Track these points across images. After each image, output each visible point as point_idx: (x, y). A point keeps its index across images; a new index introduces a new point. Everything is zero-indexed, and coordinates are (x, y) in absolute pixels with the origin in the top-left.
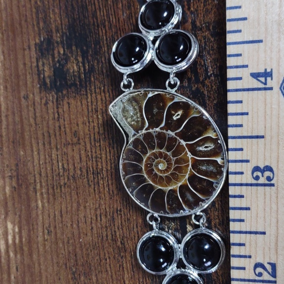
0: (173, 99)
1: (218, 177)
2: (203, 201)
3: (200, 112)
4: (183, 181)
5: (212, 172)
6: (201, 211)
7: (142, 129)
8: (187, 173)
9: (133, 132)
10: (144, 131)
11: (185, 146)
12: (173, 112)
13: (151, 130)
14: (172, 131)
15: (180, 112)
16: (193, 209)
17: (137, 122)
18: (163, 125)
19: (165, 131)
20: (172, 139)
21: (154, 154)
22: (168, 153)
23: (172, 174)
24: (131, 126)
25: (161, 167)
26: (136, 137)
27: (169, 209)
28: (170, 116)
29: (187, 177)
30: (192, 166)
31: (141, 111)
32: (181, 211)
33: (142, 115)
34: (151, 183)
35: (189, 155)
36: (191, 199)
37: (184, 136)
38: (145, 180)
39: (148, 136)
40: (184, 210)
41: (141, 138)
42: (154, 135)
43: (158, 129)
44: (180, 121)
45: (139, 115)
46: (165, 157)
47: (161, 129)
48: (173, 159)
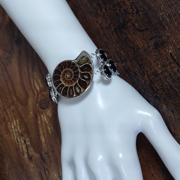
0: (91, 74)
2: (60, 93)
3: (89, 84)
4: (65, 85)
5: (70, 94)
6: (57, 94)
8: (68, 85)
9: (77, 62)
10: (78, 66)
11: (76, 82)
12: (87, 75)
13: (79, 68)
14: (80, 76)
15: (87, 77)
16: (57, 91)
17: (81, 63)
18: (82, 72)
19: (80, 74)
20: (77, 77)
21: (71, 72)
22: (73, 77)
23: (66, 80)
24: (79, 61)
25: (68, 75)
26: (76, 64)
27: (55, 82)
28: (85, 74)
29: (67, 86)
30: (71, 86)
31: (85, 63)
33: (83, 64)
34: (62, 74)
35: (74, 85)
36: (60, 89)
37: (80, 81)
38: (62, 71)
39: (77, 68)
40: (56, 88)
41: (76, 66)
42: (78, 70)
43: (80, 71)
44: (84, 78)
45: (83, 63)
46: (71, 76)
47: (80, 72)
48: (71, 79)
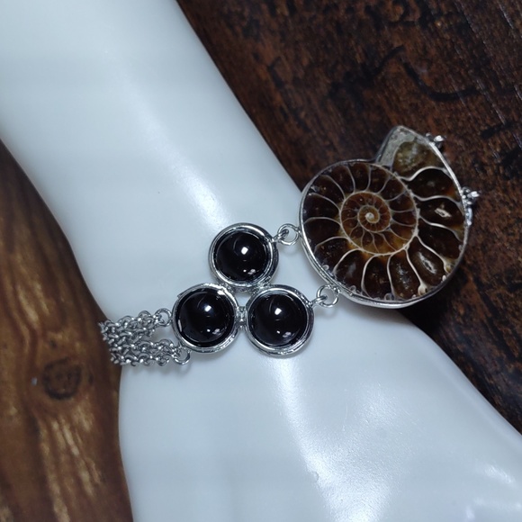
0: (456, 200)
1: (402, 295)
2: (359, 289)
3: (462, 238)
4: (368, 252)
5: (402, 284)
7: (400, 174)
9: (390, 164)
10: (399, 178)
11: (413, 236)
12: (443, 206)
13: (405, 187)
14: (421, 214)
15: (447, 215)
16: (339, 280)
17: (405, 166)
18: (421, 199)
19: (415, 204)
20: (411, 217)
21: (379, 200)
22: (391, 219)
23: (367, 234)
24: (396, 160)
25: (369, 216)
26: (386, 170)
27: (320, 249)
28: (436, 203)
29: (377, 255)
30: (394, 256)
31: (420, 166)
32: (328, 267)
33: (416, 169)
34: (340, 212)
35: (406, 247)
36: (351, 272)
37: (424, 230)
38: (338, 201)
39: (395, 186)
40: (331, 269)
41: (389, 178)
42: (403, 193)
43: (412, 195)
44: (438, 219)
45: (414, 165)
46: (384, 218)
47: (415, 198)
48: (388, 228)
